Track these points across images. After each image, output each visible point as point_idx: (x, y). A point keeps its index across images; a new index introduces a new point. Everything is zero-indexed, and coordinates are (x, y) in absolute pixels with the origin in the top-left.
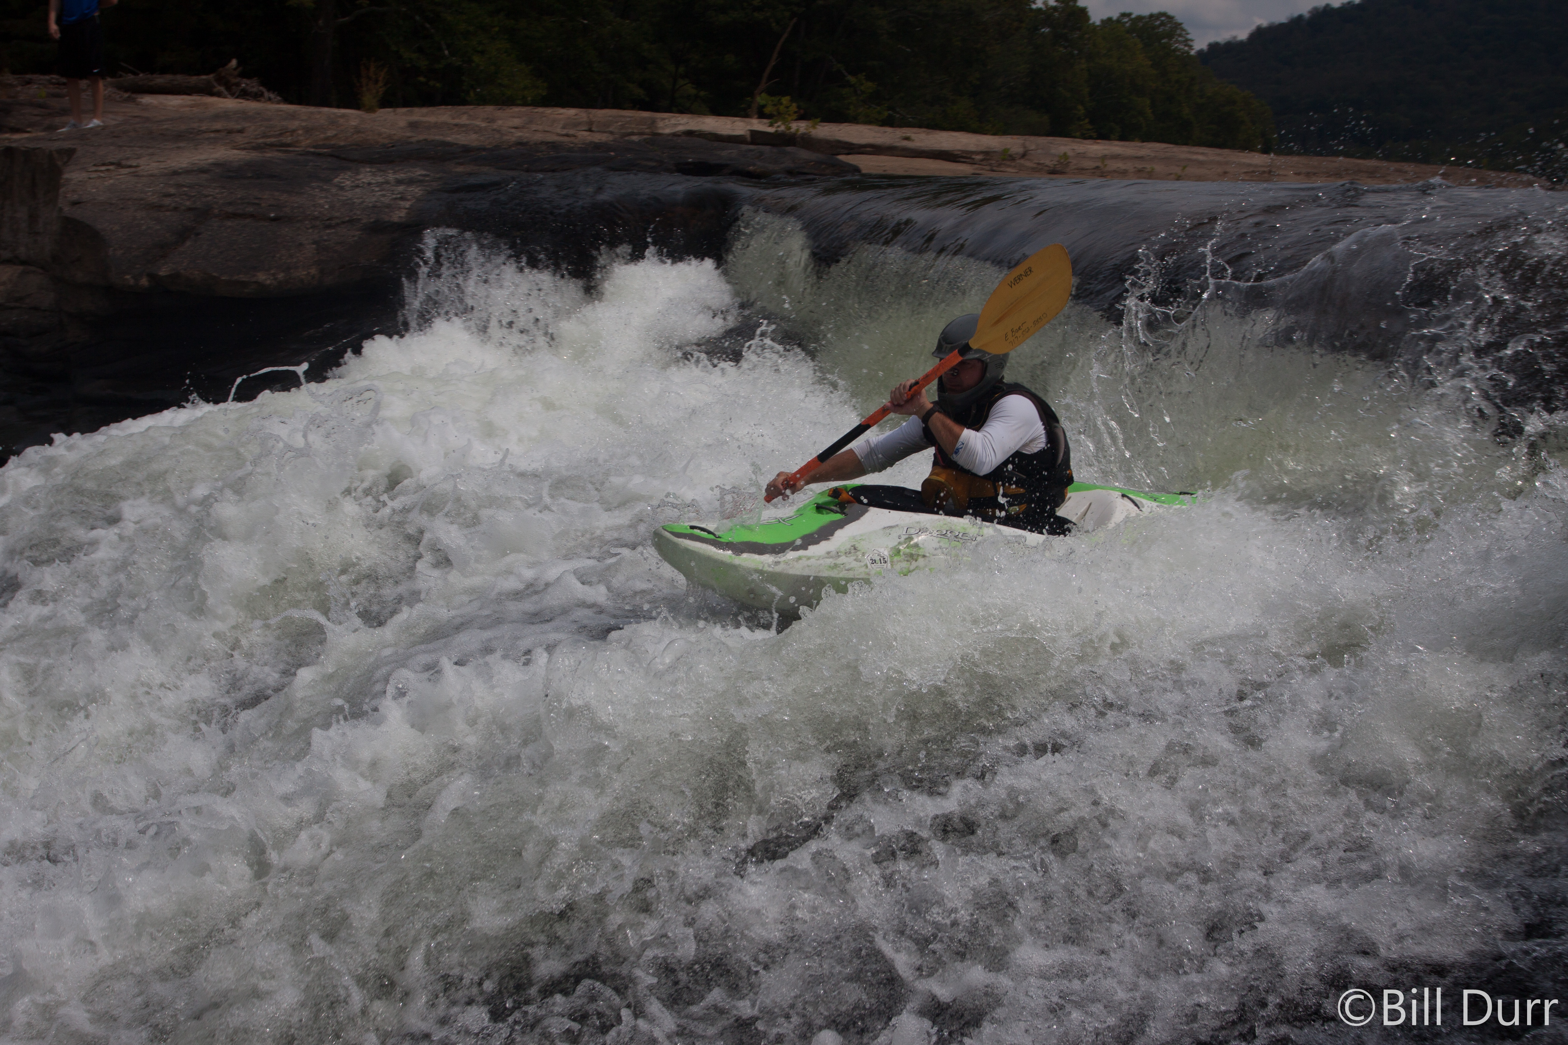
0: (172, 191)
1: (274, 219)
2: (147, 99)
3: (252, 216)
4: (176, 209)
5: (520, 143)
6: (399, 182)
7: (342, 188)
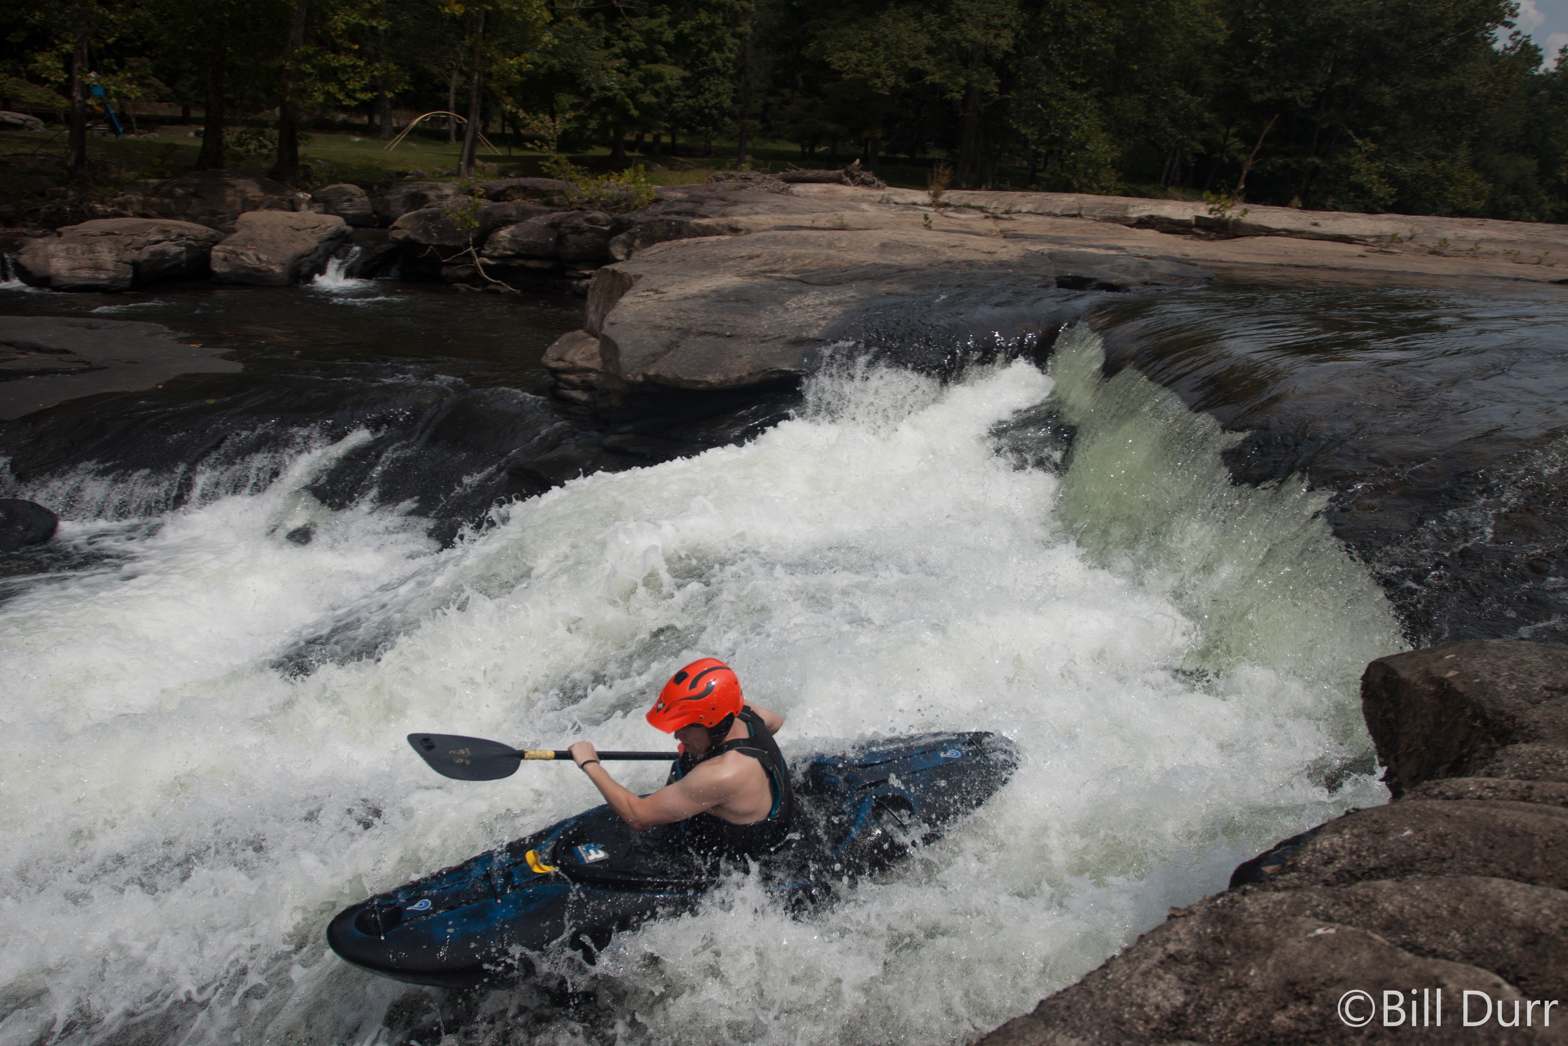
0: (672, 315)
1: (729, 336)
2: (799, 188)
3: (716, 334)
4: (670, 328)
5: (948, 262)
6: (831, 303)
7: (786, 310)
